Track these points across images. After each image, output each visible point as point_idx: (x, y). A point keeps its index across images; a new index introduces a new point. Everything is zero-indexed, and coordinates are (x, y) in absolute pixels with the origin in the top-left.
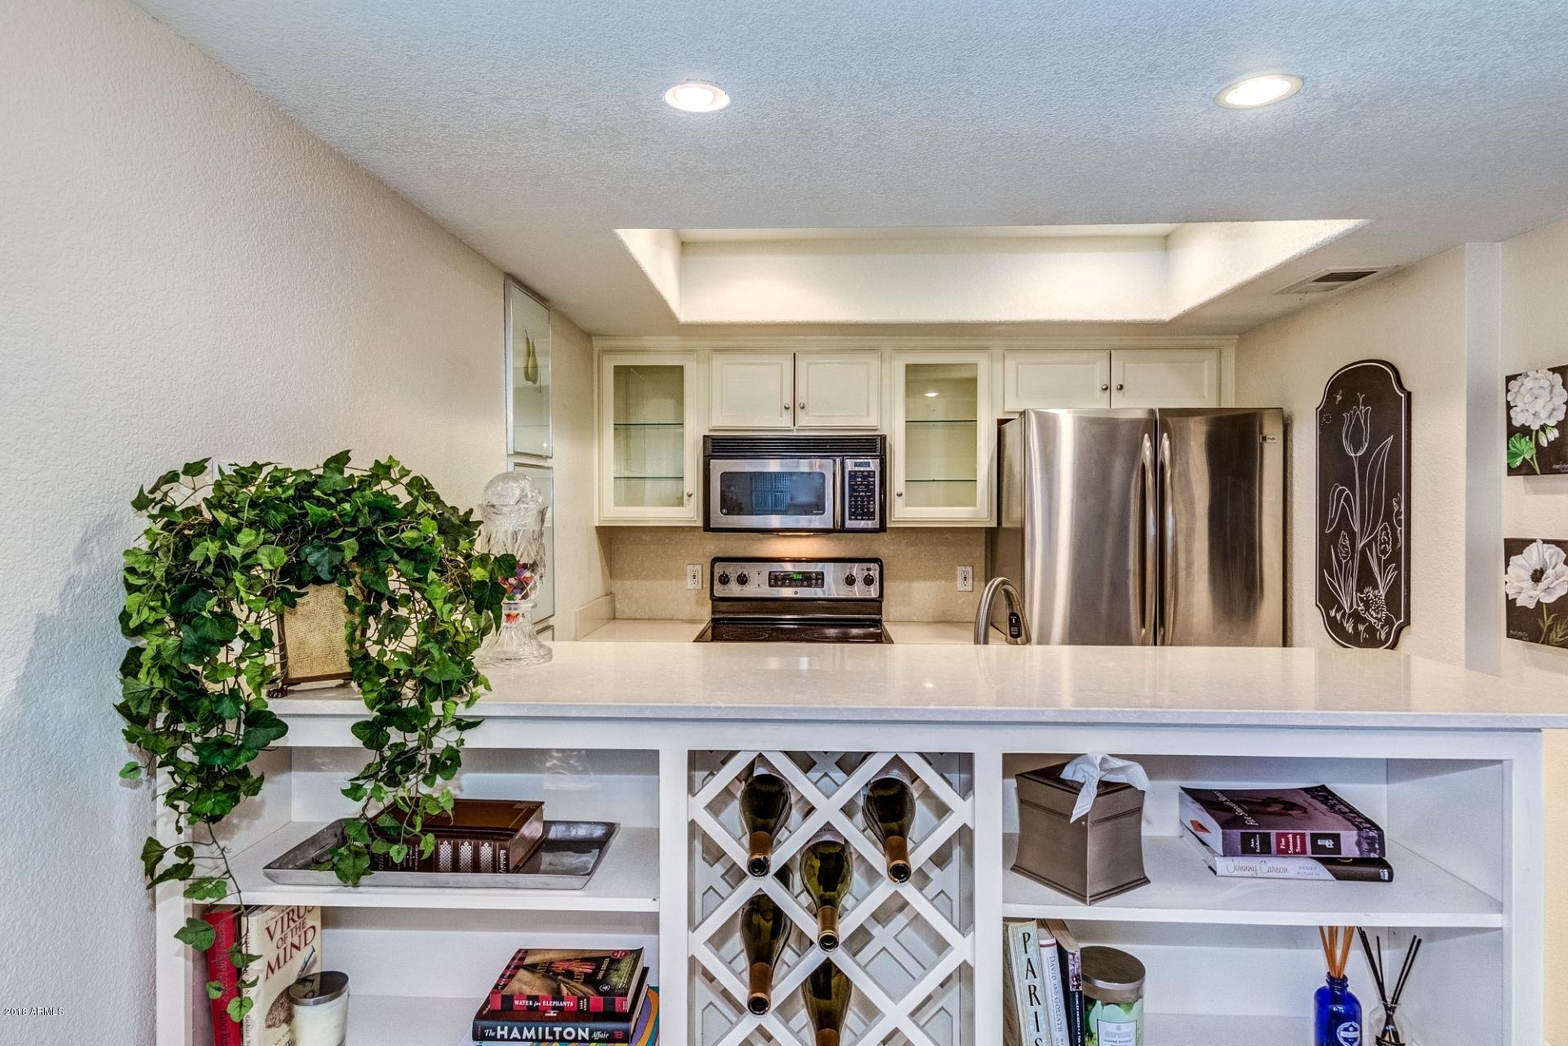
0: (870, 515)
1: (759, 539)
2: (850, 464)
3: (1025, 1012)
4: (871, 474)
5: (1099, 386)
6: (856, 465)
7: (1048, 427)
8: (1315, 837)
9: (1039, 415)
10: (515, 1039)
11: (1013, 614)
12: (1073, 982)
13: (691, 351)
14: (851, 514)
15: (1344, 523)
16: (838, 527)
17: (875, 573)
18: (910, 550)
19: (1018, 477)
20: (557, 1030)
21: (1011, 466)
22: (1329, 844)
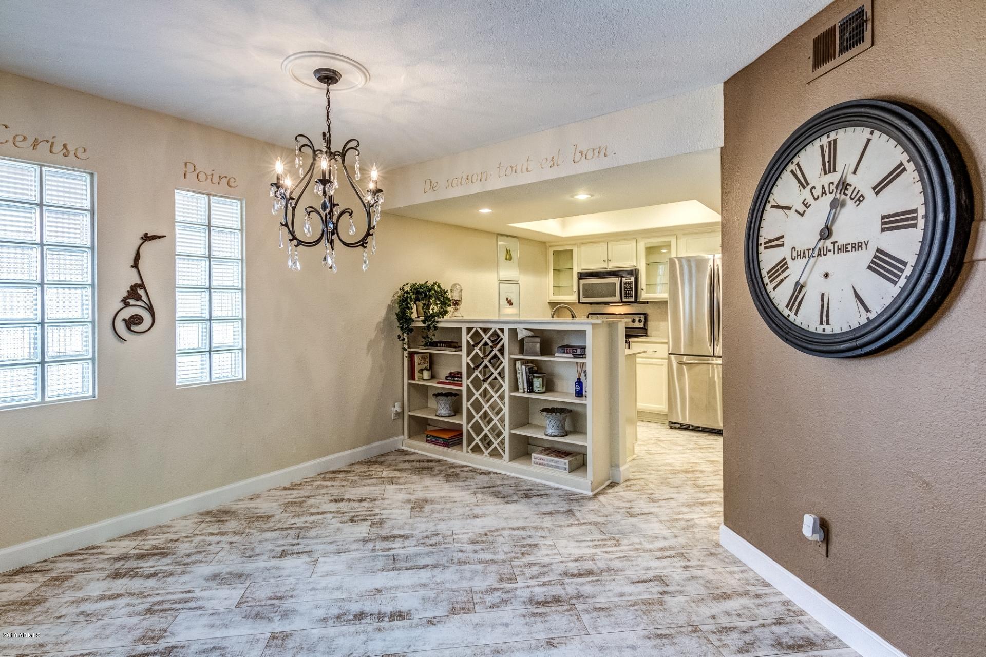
0: (632, 297)
4: (631, 283)
6: (626, 280)
8: (573, 349)
13: (575, 245)
14: (625, 297)
16: (621, 301)
17: (643, 319)
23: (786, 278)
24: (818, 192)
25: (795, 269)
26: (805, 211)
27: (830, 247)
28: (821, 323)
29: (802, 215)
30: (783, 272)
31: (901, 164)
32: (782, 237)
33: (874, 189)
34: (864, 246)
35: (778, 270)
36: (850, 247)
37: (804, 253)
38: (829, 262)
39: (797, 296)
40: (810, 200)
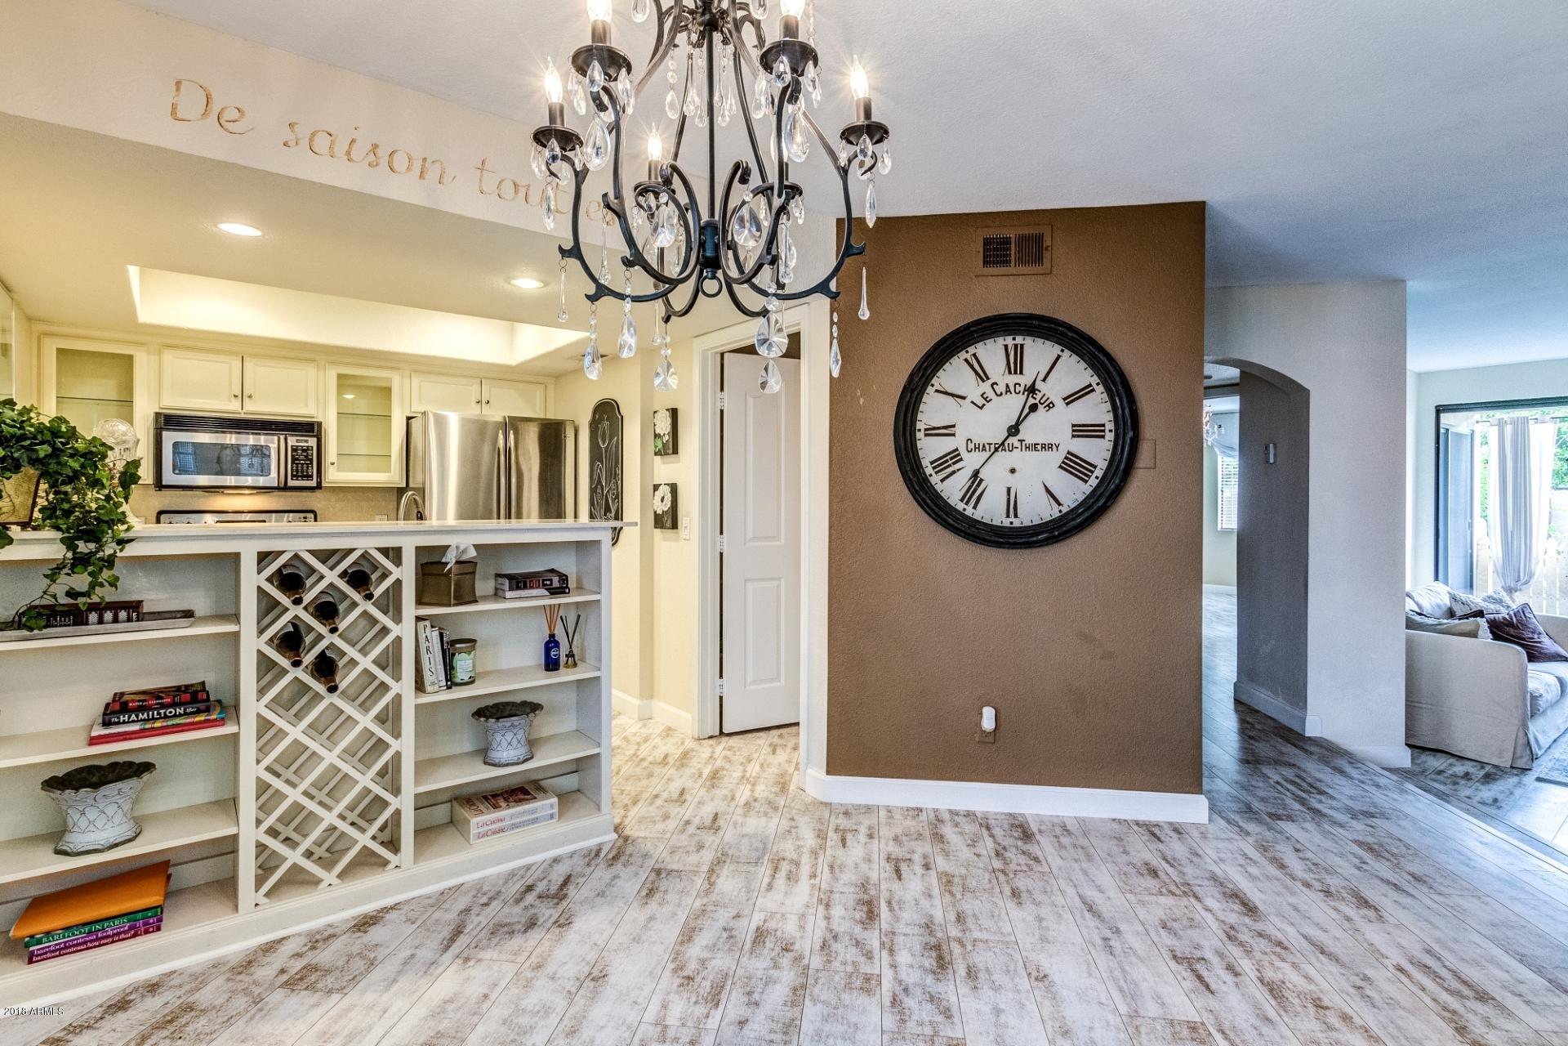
0: (309, 477)
1: (204, 496)
2: (292, 441)
3: (425, 658)
4: (309, 448)
5: (474, 400)
6: (297, 441)
7: (441, 423)
8: (543, 580)
9: (435, 415)
10: (133, 721)
11: (419, 512)
12: (445, 645)
13: (142, 344)
14: (293, 476)
15: (599, 482)
16: (282, 485)
18: (339, 505)
19: (420, 454)
20: (162, 711)
21: (415, 448)
22: (548, 583)
23: (958, 470)
24: (1001, 388)
25: (971, 461)
26: (984, 405)
27: (1017, 444)
28: (1008, 516)
29: (981, 408)
30: (954, 463)
31: (1090, 385)
32: (954, 426)
33: (1065, 399)
34: (1054, 447)
35: (947, 461)
36: (1039, 447)
37: (984, 446)
38: (1016, 458)
39: (975, 490)
40: (990, 394)
